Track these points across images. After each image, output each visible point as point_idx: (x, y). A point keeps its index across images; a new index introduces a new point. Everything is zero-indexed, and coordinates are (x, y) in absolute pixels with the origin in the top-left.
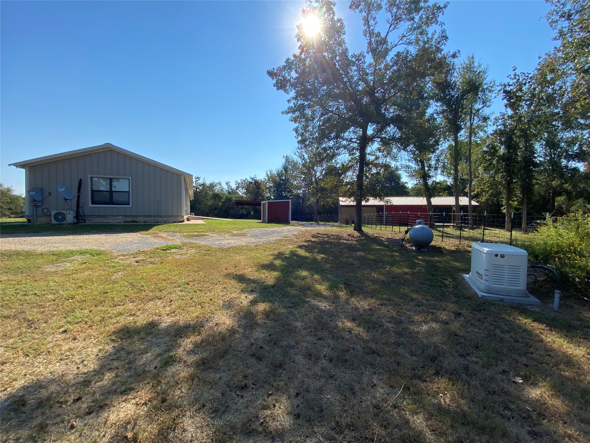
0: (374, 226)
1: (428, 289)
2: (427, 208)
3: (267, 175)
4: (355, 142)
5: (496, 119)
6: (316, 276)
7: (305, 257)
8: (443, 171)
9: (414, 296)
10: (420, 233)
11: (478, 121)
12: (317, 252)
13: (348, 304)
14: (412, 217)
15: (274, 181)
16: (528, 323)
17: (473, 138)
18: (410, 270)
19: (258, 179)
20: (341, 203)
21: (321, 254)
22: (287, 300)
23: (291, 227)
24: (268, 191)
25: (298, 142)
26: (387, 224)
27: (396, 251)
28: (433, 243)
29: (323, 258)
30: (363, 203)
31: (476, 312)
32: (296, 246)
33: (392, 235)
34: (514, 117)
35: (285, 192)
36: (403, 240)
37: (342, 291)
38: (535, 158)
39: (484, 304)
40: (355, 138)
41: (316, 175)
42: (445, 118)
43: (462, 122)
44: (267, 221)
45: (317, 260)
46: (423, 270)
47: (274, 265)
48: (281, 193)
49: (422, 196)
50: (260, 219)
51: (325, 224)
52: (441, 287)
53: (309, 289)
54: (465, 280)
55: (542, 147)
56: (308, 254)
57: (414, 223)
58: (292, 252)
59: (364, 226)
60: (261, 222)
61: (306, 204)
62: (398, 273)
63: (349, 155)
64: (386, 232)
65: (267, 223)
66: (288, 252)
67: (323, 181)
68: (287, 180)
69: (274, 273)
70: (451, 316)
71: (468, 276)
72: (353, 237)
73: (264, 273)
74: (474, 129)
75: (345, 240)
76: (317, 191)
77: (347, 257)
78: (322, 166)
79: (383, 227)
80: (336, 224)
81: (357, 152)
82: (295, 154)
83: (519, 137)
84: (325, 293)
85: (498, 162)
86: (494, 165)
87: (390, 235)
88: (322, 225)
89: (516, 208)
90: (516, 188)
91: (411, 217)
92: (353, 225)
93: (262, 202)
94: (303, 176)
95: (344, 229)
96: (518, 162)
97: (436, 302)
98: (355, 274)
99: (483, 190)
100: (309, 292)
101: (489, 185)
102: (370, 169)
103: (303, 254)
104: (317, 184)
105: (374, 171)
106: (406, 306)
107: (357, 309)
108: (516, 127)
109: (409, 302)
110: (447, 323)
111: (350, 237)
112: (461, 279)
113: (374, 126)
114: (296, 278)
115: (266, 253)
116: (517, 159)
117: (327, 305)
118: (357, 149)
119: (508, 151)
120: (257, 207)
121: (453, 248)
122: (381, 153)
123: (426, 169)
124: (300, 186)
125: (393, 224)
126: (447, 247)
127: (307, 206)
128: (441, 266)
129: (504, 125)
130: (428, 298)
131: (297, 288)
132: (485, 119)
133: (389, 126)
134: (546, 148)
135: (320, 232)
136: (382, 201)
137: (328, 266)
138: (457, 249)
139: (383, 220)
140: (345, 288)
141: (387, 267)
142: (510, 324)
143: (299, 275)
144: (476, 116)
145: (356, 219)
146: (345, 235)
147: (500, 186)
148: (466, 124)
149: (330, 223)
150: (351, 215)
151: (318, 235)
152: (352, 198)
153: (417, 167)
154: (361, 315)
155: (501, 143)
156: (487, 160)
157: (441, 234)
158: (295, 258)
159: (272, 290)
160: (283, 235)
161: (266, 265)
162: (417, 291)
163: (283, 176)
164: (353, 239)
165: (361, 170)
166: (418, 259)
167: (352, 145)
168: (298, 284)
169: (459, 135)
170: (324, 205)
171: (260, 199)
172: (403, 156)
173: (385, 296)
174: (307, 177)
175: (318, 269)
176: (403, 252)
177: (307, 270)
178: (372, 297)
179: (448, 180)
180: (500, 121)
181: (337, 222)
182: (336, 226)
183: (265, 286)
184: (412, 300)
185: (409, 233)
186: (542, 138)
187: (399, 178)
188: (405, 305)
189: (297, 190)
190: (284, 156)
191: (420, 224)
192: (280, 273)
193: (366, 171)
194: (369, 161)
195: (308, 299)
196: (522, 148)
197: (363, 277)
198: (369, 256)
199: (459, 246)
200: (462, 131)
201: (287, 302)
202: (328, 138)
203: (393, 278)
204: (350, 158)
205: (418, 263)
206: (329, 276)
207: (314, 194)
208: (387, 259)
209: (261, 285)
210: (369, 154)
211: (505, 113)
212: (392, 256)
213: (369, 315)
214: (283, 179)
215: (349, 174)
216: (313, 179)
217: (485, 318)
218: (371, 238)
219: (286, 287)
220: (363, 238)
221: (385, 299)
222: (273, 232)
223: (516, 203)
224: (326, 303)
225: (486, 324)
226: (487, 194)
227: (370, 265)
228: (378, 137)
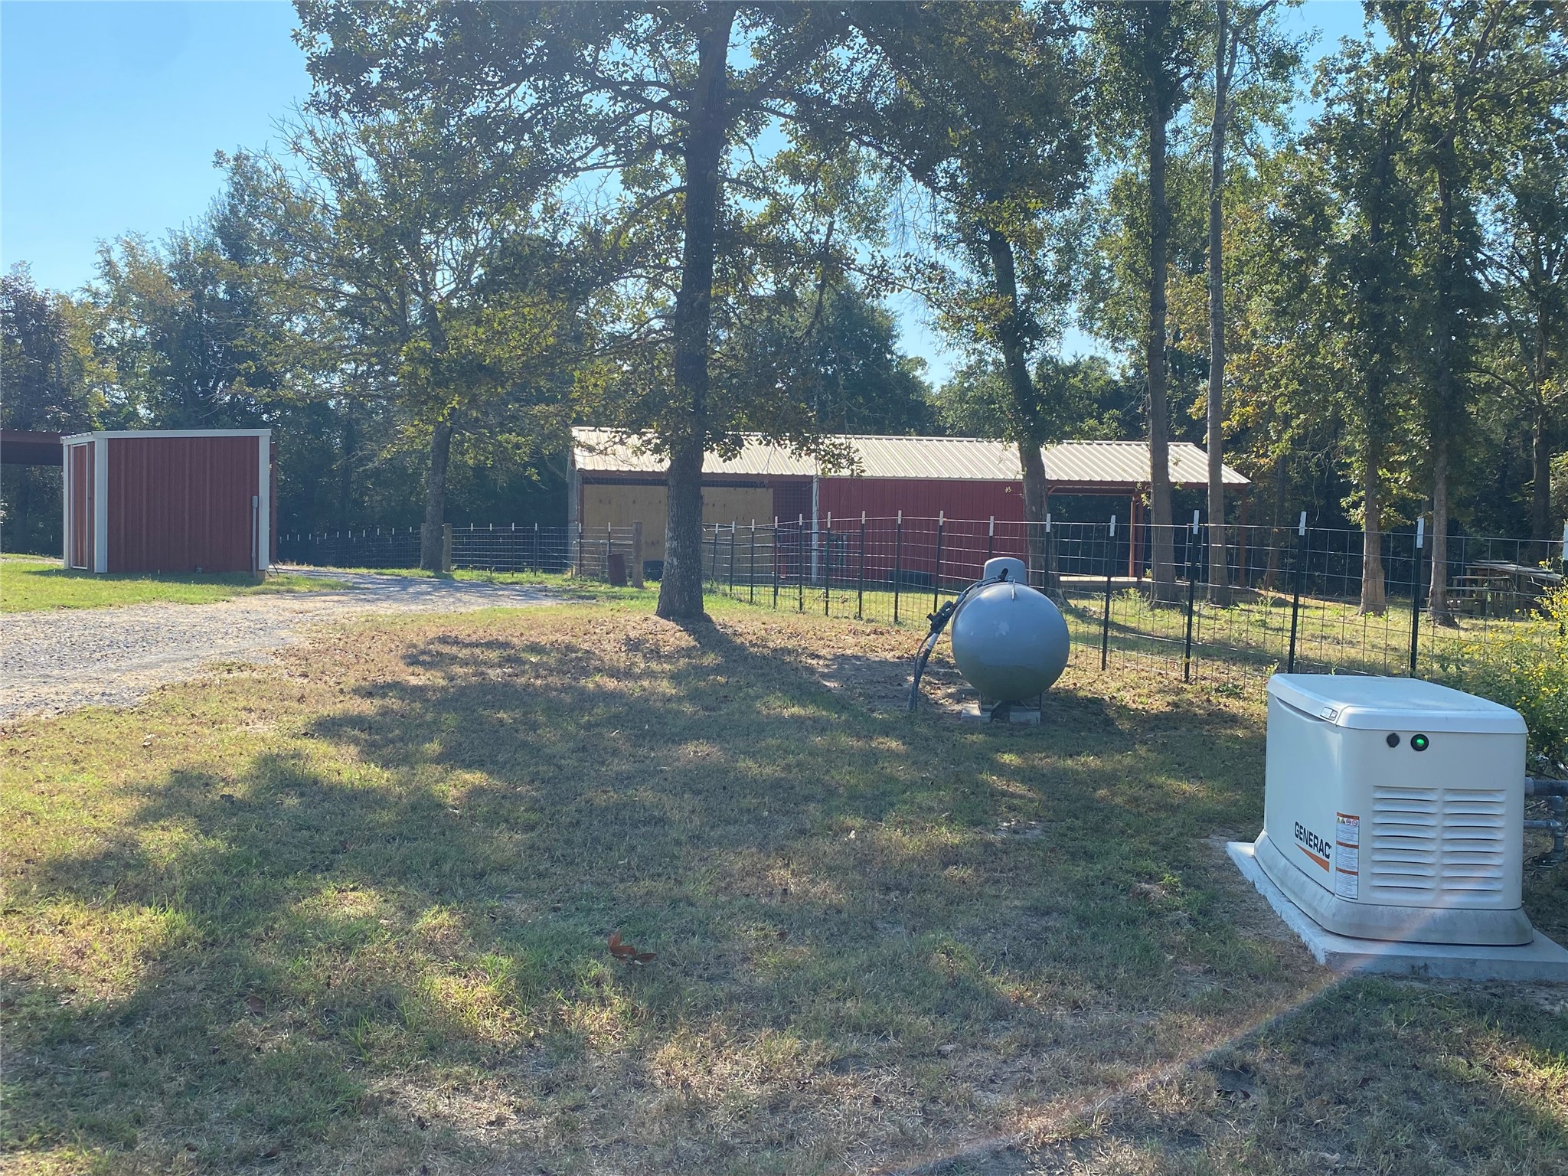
0: (764, 593)
1: (1074, 942)
2: (1024, 494)
3: (110, 270)
4: (663, 105)
5: (1327, 71)
6: (435, 919)
7: (364, 798)
8: (1089, 312)
9: (1008, 989)
10: (1004, 628)
11: (1253, 69)
12: (439, 760)
13: (639, 1086)
14: (960, 542)
15: (155, 310)
16: (1553, 1084)
17: (1228, 153)
18: (969, 836)
19: (39, 290)
20: (584, 461)
21: (469, 766)
22: (232, 1104)
23: (271, 601)
24: (111, 368)
25: (313, 68)
26: (832, 578)
27: (887, 730)
28: (1065, 681)
29: (477, 792)
30: (712, 463)
31: (1318, 1053)
32: (299, 723)
33: (863, 640)
34: (1400, 66)
35: (231, 380)
36: (921, 664)
37: (603, 1002)
38: (1482, 266)
39: (1347, 998)
40: (658, 84)
41: (428, 287)
42: (1107, 35)
43: (1185, 63)
44: (100, 560)
45: (440, 806)
46: (1036, 833)
47: (141, 863)
48: (204, 384)
49: (998, 434)
50: (57, 553)
51: (490, 581)
52: (1132, 922)
53: (387, 1007)
54: (1238, 872)
55: (1504, 222)
56: (378, 776)
57: (974, 576)
58: (268, 762)
59: (711, 591)
60: (59, 572)
61: (369, 459)
62: (913, 859)
63: (627, 183)
64: (826, 622)
65: (104, 576)
66: (241, 766)
67: (478, 323)
68: (244, 307)
69: (138, 921)
70: (1207, 1093)
71: (1248, 849)
72: (656, 654)
73: (61, 927)
74: (1236, 104)
75: (614, 673)
76: (440, 379)
77: (623, 780)
78: (465, 233)
79: (813, 596)
80: (553, 581)
81: (670, 170)
82: (298, 149)
83: (1417, 163)
84: (496, 1029)
85: (1332, 279)
86: (1316, 291)
87: (851, 640)
88: (471, 587)
89: (1403, 498)
90: (1406, 406)
91: (951, 541)
92: (654, 587)
93: (69, 441)
94: (348, 288)
95: (602, 611)
96: (1413, 284)
97: (1124, 1016)
98: (679, 883)
99: (1268, 414)
100: (384, 1033)
101: (1295, 385)
102: (744, 271)
103: (345, 777)
104: (438, 339)
105: (765, 285)
106: (974, 1056)
107: (696, 1110)
108: (1407, 113)
109: (986, 1031)
110: (1189, 1137)
111: (639, 659)
112: (1220, 868)
113: (761, 32)
114: (295, 943)
115: (88, 780)
116: (1409, 266)
117: (507, 1112)
118: (671, 150)
119: (1375, 226)
120: (35, 471)
121: (1159, 704)
122: (800, 189)
123: (1021, 289)
124: (328, 348)
125: (865, 579)
126: (1127, 697)
127: (377, 472)
128: (1119, 800)
129: (1357, 99)
130: (1077, 994)
131: (301, 1013)
132: (1282, 62)
133: (845, 36)
134: (1518, 226)
135: (463, 632)
136: (809, 452)
137: (507, 842)
138: (1175, 705)
139: (809, 559)
140: (618, 979)
141: (849, 821)
142: (1477, 1101)
143: (318, 921)
144: (1245, 42)
145: (673, 552)
146: (611, 651)
147: (1340, 394)
148: (1199, 77)
149: (518, 576)
150: (638, 532)
151: (446, 649)
152: (650, 434)
153: (975, 278)
154: (727, 1150)
155: (1342, 185)
156: (1284, 266)
157: (1095, 629)
158: (292, 801)
159: (116, 1043)
160: (214, 654)
161: (84, 864)
162: (1018, 959)
163: (216, 283)
164: (654, 666)
165: (697, 275)
166: (1001, 770)
167: (642, 119)
168: (306, 986)
169: (1169, 126)
170: (479, 470)
171: (57, 422)
172: (909, 216)
173: (850, 1007)
174: (371, 293)
175: (446, 868)
176: (923, 730)
177: (377, 883)
178: (779, 1024)
179: (1111, 356)
180: (1342, 79)
181: (556, 566)
182: (557, 594)
183: (66, 1018)
184: (1001, 1013)
185: (948, 627)
186: (1503, 180)
187: (882, 334)
188: (965, 1052)
189: (313, 369)
190: (219, 154)
191: (1002, 579)
192: (181, 918)
193: (724, 279)
194: (737, 222)
195: (378, 1086)
196: (1428, 218)
197: (722, 898)
198: (749, 766)
199: (1183, 690)
200: (1185, 107)
201: (233, 1117)
202: (500, 65)
203: (888, 889)
204: (631, 198)
205: (1004, 794)
206: (519, 908)
207: (419, 399)
208: (844, 776)
209: (33, 1017)
210: (736, 183)
211: (1364, 40)
212: (871, 758)
213: (771, 1143)
214: (214, 298)
215: (629, 287)
216: (414, 313)
217: (1365, 1081)
218: (754, 656)
219: (226, 1013)
220: (710, 659)
221: (857, 1028)
222: (147, 638)
223: (1404, 476)
224: (503, 1097)
225: (1376, 1119)
226: (1285, 429)
227: (758, 820)
228: (789, 95)
